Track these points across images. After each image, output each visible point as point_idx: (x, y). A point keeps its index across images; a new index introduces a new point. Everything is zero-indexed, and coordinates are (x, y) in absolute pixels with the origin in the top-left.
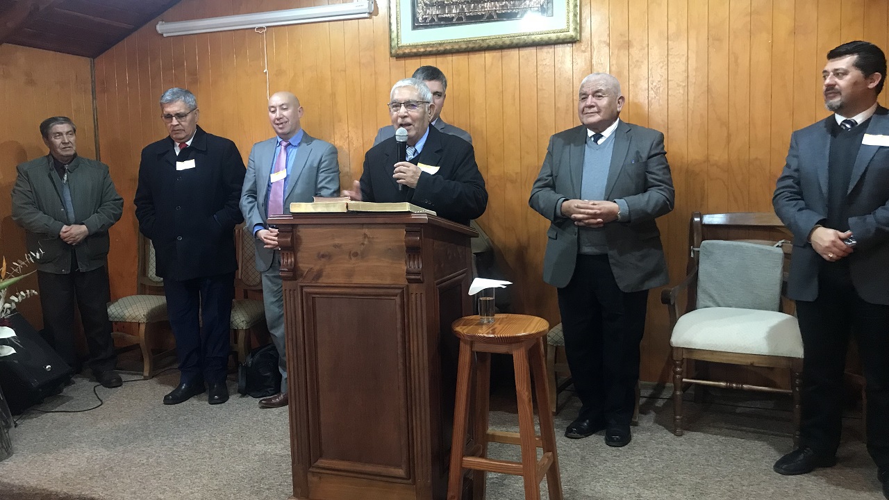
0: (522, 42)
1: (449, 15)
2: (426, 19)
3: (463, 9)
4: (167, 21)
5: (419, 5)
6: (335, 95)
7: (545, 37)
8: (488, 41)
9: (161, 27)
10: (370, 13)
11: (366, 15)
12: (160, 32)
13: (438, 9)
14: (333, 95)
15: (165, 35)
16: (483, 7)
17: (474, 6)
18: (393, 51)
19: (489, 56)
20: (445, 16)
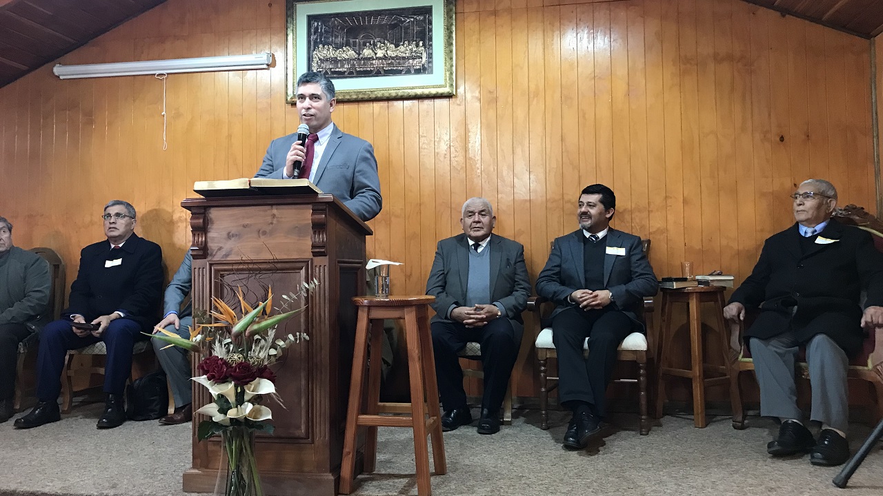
0: (406, 94)
1: (341, 70)
2: (320, 72)
3: (354, 65)
4: (65, 64)
5: (314, 59)
6: (231, 136)
7: (426, 91)
8: (376, 93)
9: (57, 70)
10: (268, 65)
11: (265, 66)
12: (56, 74)
13: (331, 63)
14: (230, 136)
15: (61, 77)
16: (372, 64)
17: (364, 63)
18: (289, 98)
19: (377, 105)
20: (337, 70)
